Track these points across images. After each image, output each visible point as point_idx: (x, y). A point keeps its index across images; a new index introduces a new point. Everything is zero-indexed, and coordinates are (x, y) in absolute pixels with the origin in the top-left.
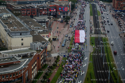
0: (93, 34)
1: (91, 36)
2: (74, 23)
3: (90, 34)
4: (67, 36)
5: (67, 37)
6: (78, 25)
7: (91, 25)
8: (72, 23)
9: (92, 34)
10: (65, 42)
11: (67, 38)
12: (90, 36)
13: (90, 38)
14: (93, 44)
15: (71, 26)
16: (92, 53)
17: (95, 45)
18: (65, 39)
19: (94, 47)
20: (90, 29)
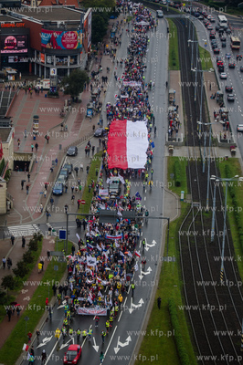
0: (181, 145)
1: (171, 152)
2: (102, 99)
3: (167, 145)
4: (72, 150)
5: (73, 156)
7: (171, 108)
8: (94, 99)
9: (176, 145)
10: (67, 179)
11: (73, 159)
12: (167, 154)
13: (169, 163)
14: (178, 184)
15: (90, 112)
16: (174, 222)
17: (186, 188)
18: (67, 165)
19: (182, 198)
20: (170, 123)
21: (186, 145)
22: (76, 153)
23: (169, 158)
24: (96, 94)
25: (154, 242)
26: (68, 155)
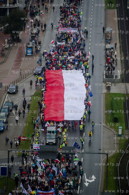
0: (118, 82)
1: (108, 88)
2: (41, 38)
3: (104, 82)
5: (14, 93)
6: (58, 48)
7: (108, 46)
8: (33, 38)
9: (113, 82)
10: (8, 116)
11: (13, 97)
12: (105, 91)
13: (106, 98)
14: (116, 120)
15: (29, 51)
16: (113, 157)
17: (124, 124)
18: (8, 102)
19: (120, 133)
20: (107, 61)
21: (123, 82)
22: (17, 91)
23: (106, 94)
24: (36, 34)
25: (93, 177)
26: (9, 93)
